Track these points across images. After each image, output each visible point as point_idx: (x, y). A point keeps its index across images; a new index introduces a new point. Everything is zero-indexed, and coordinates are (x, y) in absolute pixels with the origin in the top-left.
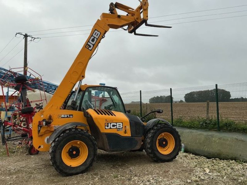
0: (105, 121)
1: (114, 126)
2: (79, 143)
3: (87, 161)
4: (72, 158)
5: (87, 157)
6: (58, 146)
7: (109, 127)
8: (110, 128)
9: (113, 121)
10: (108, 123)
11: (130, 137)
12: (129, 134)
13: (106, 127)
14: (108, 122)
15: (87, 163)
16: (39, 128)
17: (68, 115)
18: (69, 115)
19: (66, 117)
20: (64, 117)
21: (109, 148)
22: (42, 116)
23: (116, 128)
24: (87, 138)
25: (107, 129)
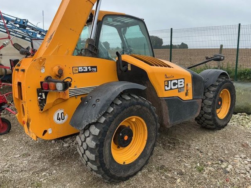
0: (164, 76)
1: (175, 84)
2: (134, 120)
3: (146, 149)
4: (118, 147)
5: (145, 142)
6: (106, 132)
7: (169, 88)
8: (171, 89)
9: (173, 77)
10: (168, 81)
11: (191, 101)
12: (190, 97)
13: (166, 87)
14: (168, 79)
15: (148, 153)
16: (41, 96)
17: (90, 68)
18: (92, 67)
19: (87, 70)
20: (83, 72)
21: (170, 122)
22: (43, 71)
23: (178, 88)
24: (149, 111)
25: (168, 90)
